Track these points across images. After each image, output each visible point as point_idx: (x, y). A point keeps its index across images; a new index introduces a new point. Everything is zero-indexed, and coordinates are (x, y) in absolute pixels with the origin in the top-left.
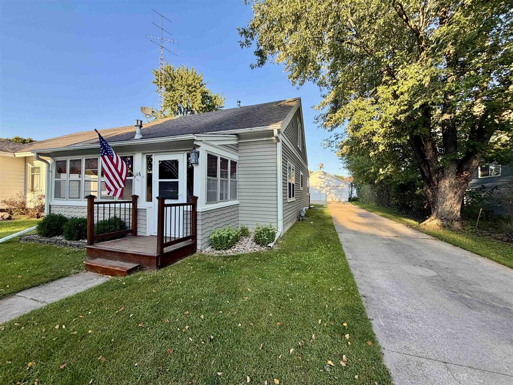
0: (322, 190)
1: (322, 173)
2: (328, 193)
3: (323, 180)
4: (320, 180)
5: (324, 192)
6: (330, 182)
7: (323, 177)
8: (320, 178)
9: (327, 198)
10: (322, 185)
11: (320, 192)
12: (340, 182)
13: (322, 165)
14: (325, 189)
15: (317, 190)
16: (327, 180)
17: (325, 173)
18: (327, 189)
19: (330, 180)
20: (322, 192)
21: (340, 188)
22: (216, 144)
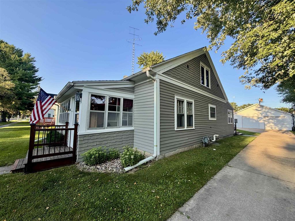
0: (260, 120)
1: (259, 106)
2: (266, 123)
3: (260, 112)
4: (257, 112)
5: (262, 121)
6: (268, 114)
7: (260, 109)
8: (257, 110)
9: (266, 126)
10: (260, 116)
11: (257, 121)
12: (280, 113)
13: (262, 99)
14: (263, 119)
15: (255, 120)
16: (265, 112)
17: (262, 106)
18: (265, 119)
19: (268, 112)
20: (260, 122)
21: (280, 118)
22: (103, 87)
